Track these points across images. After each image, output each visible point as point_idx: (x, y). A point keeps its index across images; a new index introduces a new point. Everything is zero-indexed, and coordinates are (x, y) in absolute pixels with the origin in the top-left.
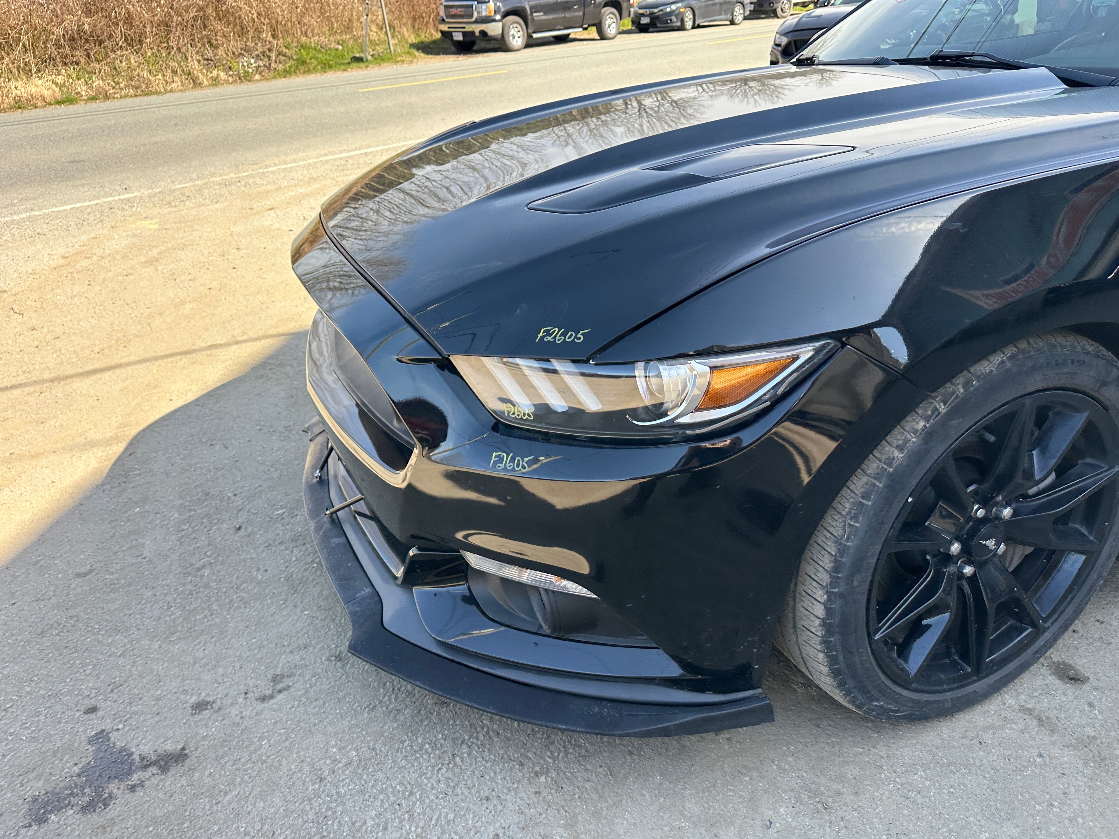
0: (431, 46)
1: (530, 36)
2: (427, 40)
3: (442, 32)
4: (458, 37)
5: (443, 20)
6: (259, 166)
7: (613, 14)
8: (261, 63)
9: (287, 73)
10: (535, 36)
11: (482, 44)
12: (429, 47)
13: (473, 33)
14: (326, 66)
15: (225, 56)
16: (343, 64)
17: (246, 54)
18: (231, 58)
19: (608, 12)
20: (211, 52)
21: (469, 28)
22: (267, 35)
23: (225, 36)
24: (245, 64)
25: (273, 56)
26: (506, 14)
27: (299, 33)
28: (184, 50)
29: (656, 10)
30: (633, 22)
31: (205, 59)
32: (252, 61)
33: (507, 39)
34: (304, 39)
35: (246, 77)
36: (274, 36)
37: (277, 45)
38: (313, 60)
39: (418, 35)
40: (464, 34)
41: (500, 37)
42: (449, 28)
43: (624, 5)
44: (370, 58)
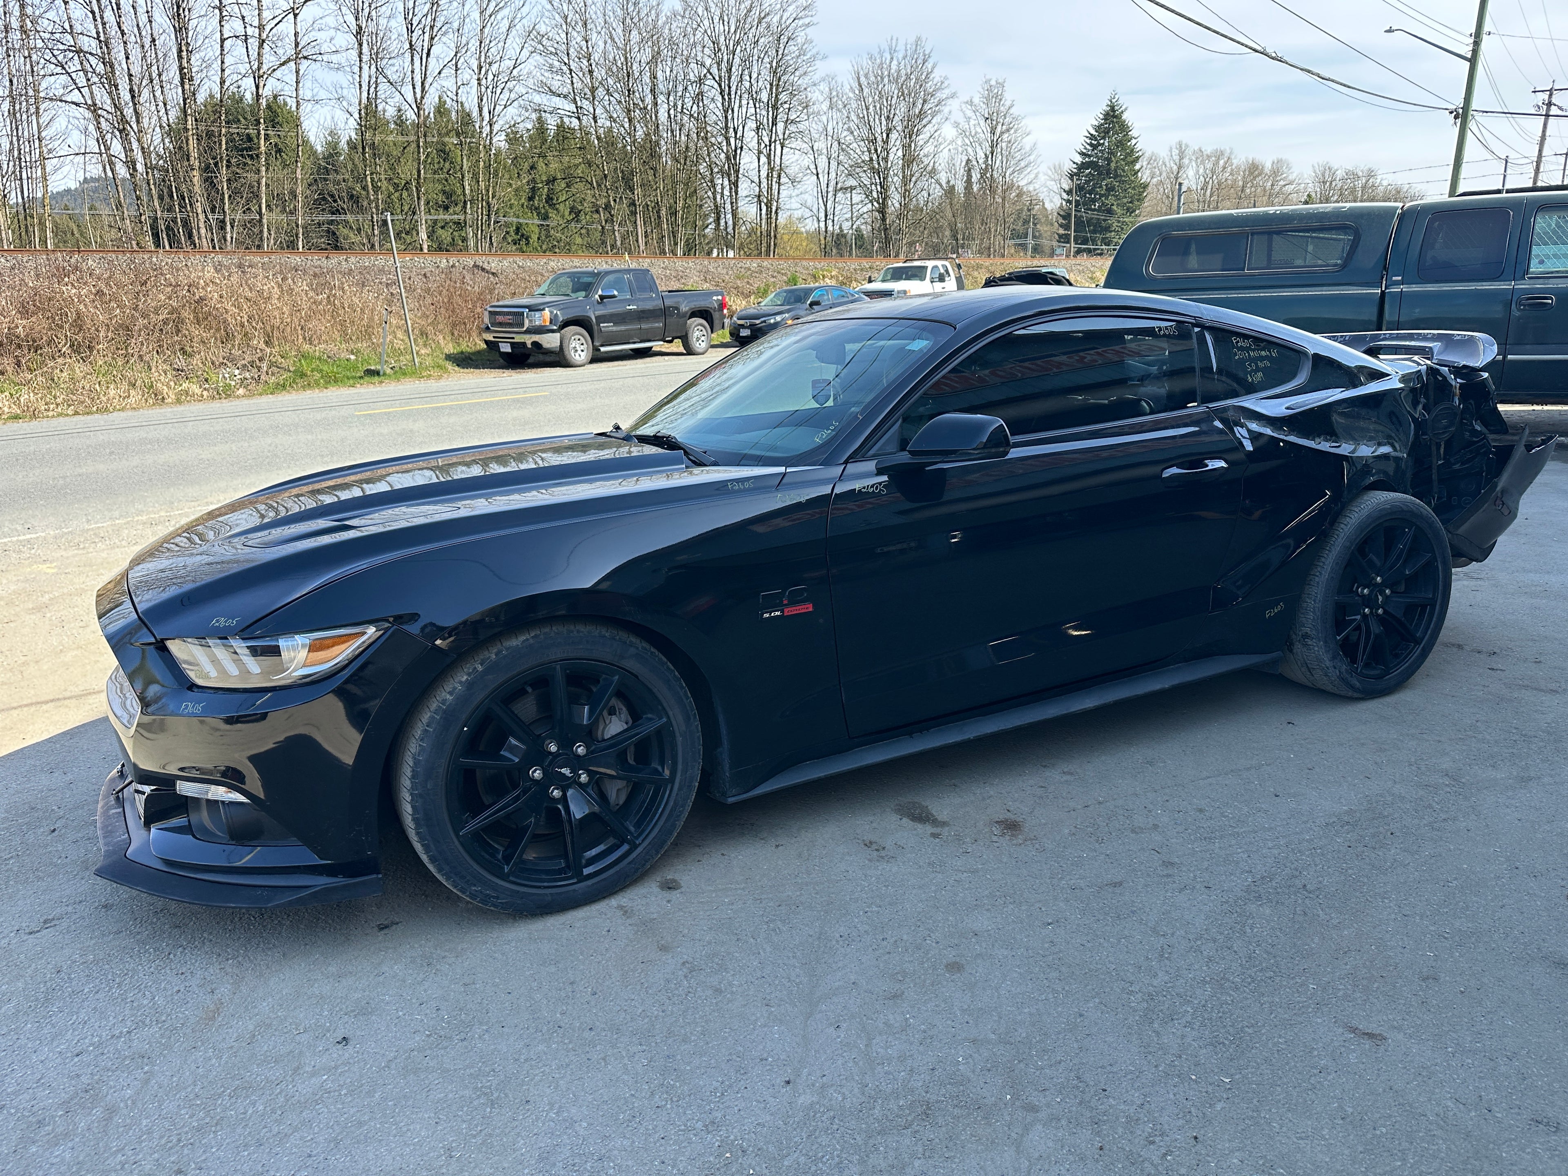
0: (474, 358)
1: (596, 349)
2: (469, 350)
3: (486, 342)
4: (506, 348)
5: (488, 328)
6: (199, 503)
7: (702, 325)
8: (247, 375)
9: (281, 387)
10: (603, 349)
11: (541, 357)
12: (471, 359)
13: (524, 344)
14: (331, 380)
15: (201, 366)
16: (354, 378)
17: (229, 364)
18: (209, 368)
19: (695, 323)
20: (183, 361)
21: (518, 339)
22: (258, 342)
23: (204, 342)
24: (227, 375)
25: (264, 366)
26: (566, 324)
27: (301, 340)
28: (147, 358)
29: (757, 322)
30: (731, 334)
31: (174, 369)
32: (237, 372)
33: (566, 353)
34: (306, 347)
35: (227, 393)
36: (267, 343)
37: (271, 354)
38: (316, 373)
39: (459, 344)
40: (513, 345)
41: (558, 349)
42: (494, 337)
43: (716, 315)
44: (389, 371)
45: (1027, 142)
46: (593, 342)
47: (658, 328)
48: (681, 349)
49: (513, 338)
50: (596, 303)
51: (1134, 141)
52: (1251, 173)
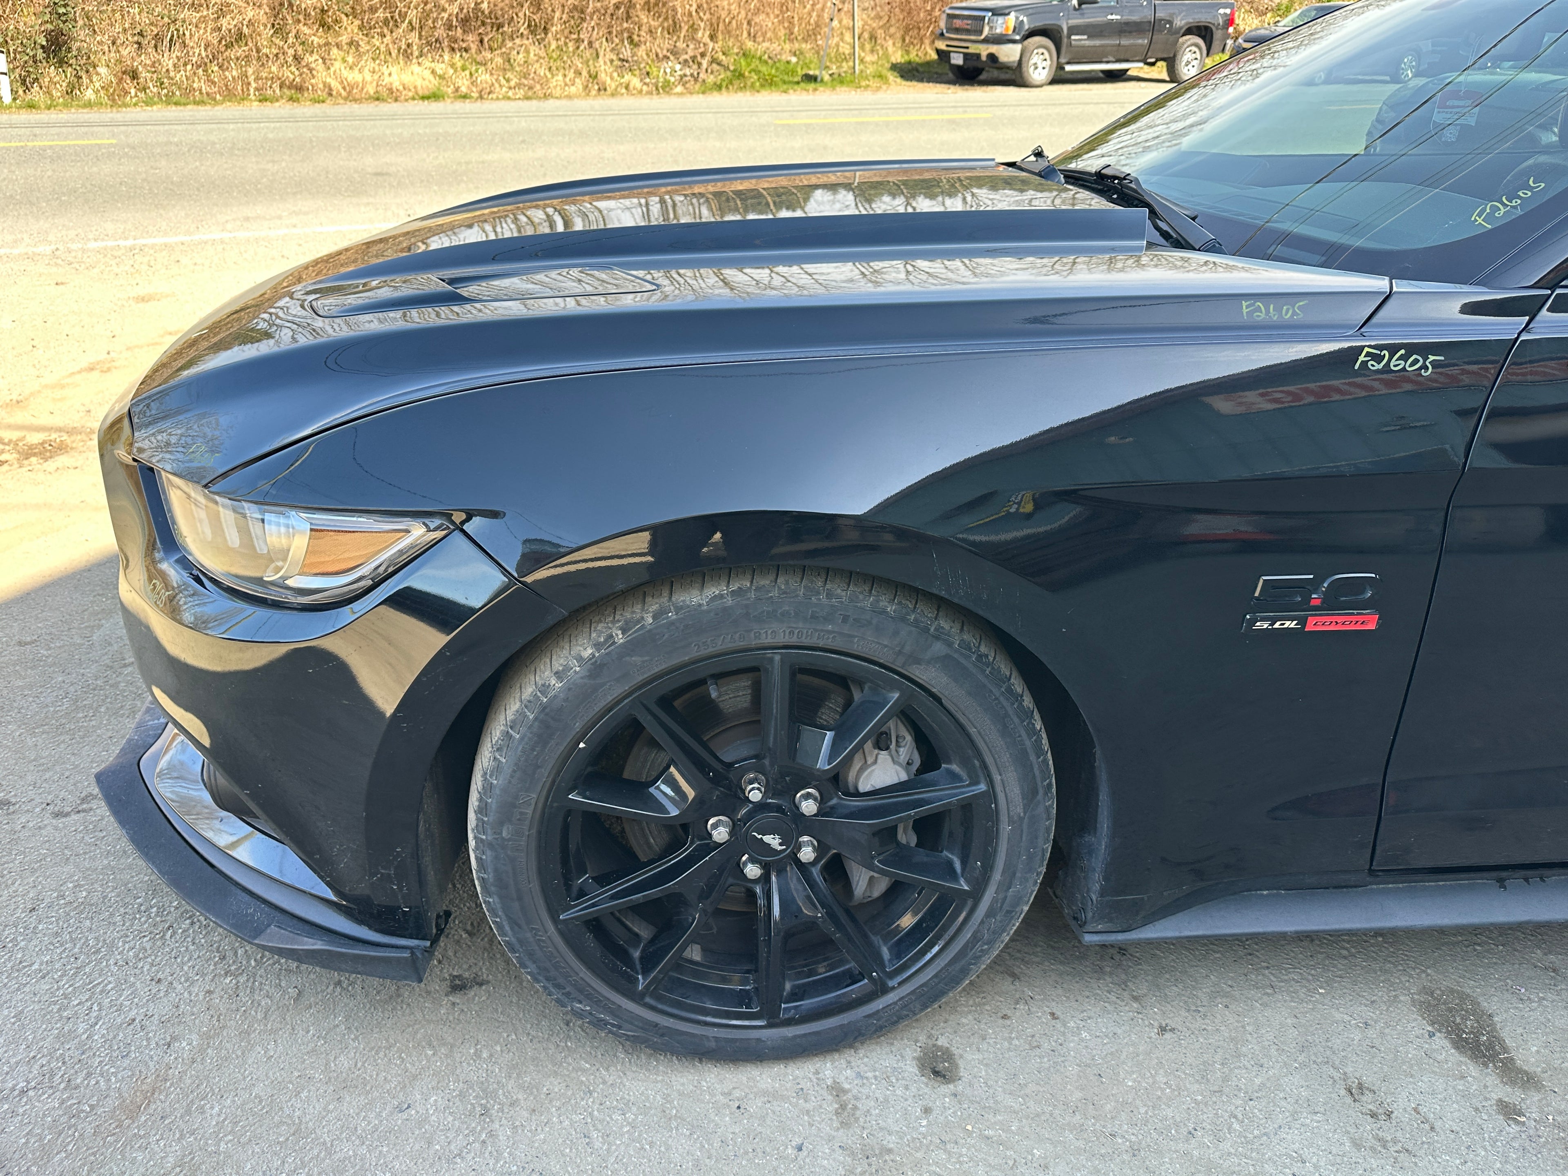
0: (921, 69)
1: (1060, 67)
2: (917, 59)
3: (938, 52)
4: (957, 60)
5: (942, 34)
7: (1197, 45)
8: (688, 72)
9: (716, 88)
10: (1068, 68)
11: (995, 74)
12: (917, 71)
13: (978, 56)
14: (768, 83)
15: (645, 57)
16: (790, 82)
17: (672, 58)
18: (653, 61)
19: (1189, 43)
20: (629, 51)
21: (973, 49)
22: (703, 35)
23: (651, 31)
24: (668, 70)
25: (705, 63)
26: (1032, 34)
27: (745, 34)
28: (597, 45)
31: (620, 59)
32: (678, 67)
33: (1024, 69)
34: (749, 44)
35: (665, 88)
36: (712, 37)
37: (713, 49)
38: (753, 74)
39: (908, 52)
40: (966, 55)
41: (1016, 64)
42: (948, 46)
43: (1218, 35)
44: (827, 78)
46: (1058, 58)
47: (1142, 45)
48: (1165, 76)
49: (967, 48)
50: (1072, 8)
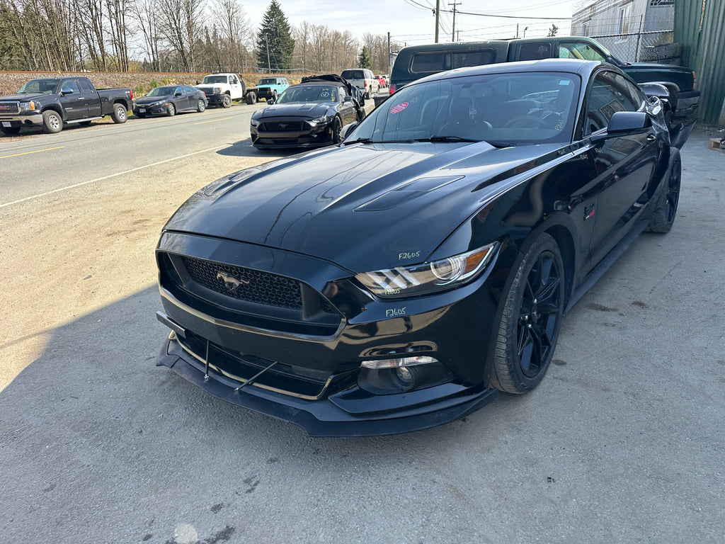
1: (65, 123)
4: (7, 125)
10: (68, 122)
13: (20, 122)
19: (118, 106)
29: (149, 105)
30: (135, 112)
33: (47, 125)
40: (12, 122)
41: (42, 124)
45: (246, 18)
46: (62, 119)
47: (97, 109)
48: (112, 121)
49: (11, 119)
50: (60, 96)
51: (286, 20)
52: (336, 37)
